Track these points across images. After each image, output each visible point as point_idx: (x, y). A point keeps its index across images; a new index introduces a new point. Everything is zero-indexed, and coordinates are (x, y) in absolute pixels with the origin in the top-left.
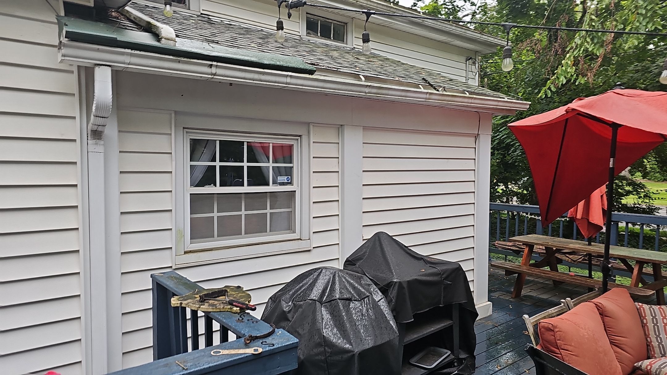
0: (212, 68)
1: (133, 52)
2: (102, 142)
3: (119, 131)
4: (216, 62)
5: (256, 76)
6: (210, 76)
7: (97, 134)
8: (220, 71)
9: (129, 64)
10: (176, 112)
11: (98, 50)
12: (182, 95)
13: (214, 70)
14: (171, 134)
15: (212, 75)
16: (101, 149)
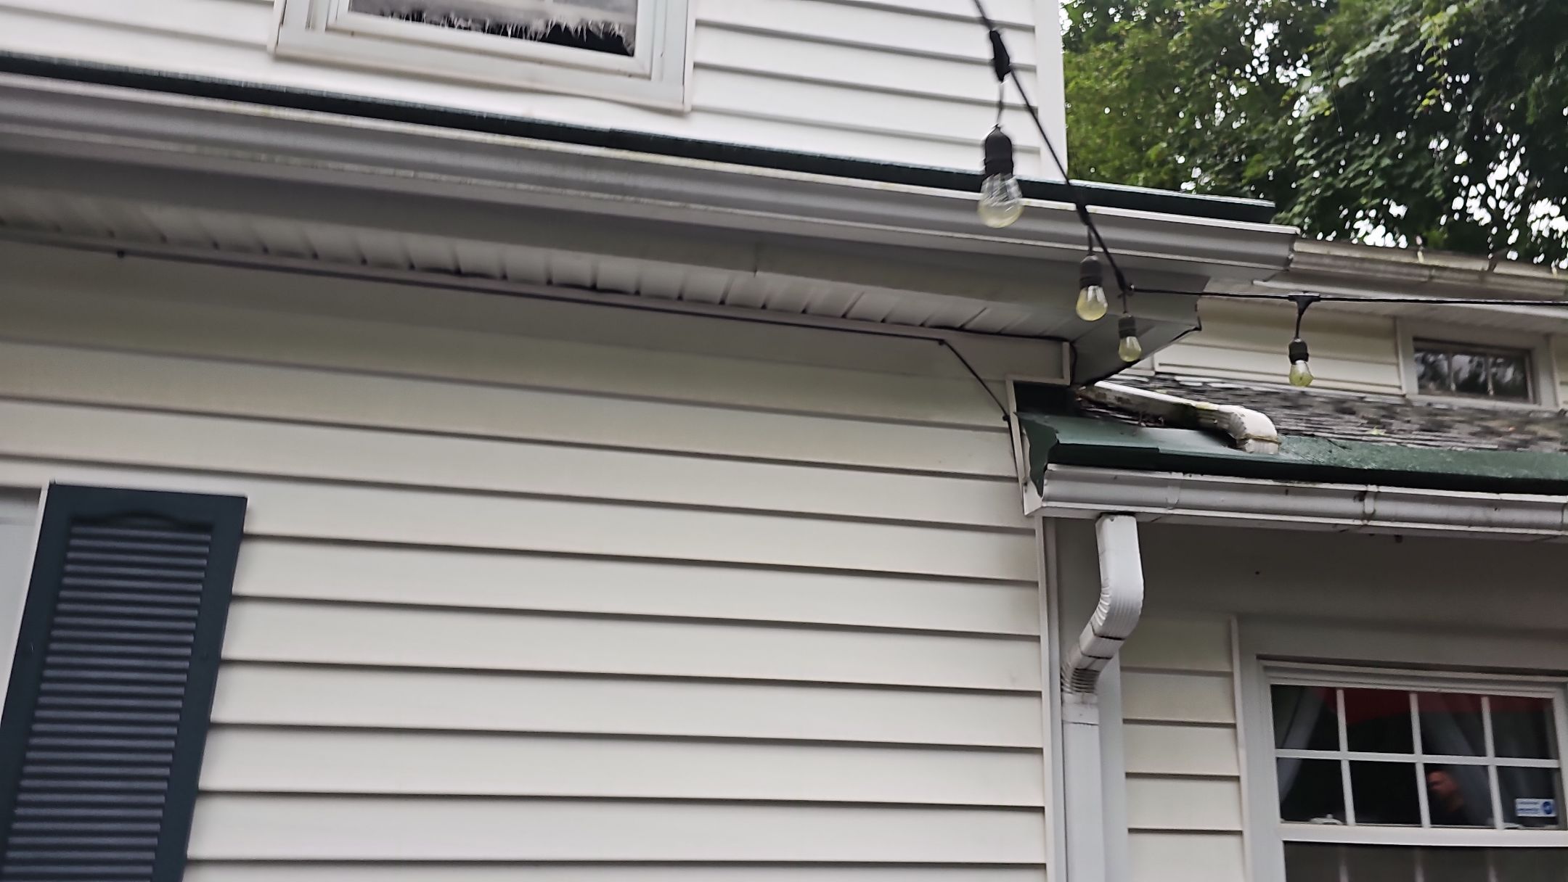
0: (1366, 501)
1: (1187, 477)
2: (1094, 699)
3: (1122, 669)
4: (1374, 486)
5: (1479, 514)
6: (1358, 522)
7: (1084, 679)
8: (1385, 508)
9: (1176, 506)
10: (1243, 618)
11: (1115, 480)
12: (1257, 573)
13: (1369, 506)
14: (1230, 675)
15: (1362, 519)
16: (1092, 715)
